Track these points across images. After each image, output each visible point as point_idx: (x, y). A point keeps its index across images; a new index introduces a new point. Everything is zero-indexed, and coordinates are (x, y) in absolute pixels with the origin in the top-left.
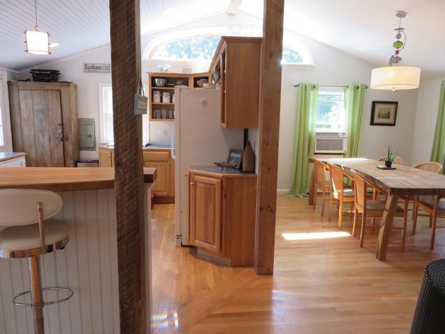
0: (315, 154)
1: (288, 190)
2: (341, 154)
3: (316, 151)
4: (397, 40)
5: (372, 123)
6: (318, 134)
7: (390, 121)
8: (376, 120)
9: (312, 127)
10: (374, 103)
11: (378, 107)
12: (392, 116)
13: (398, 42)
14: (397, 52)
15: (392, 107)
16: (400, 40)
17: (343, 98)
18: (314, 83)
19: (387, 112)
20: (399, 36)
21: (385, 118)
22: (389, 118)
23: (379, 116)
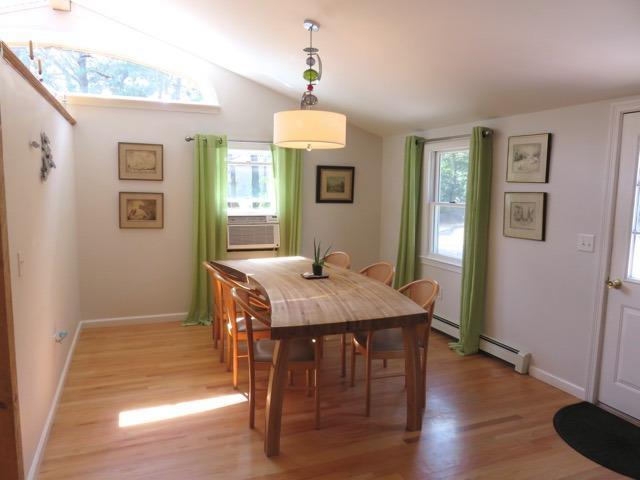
0: (229, 251)
1: (186, 313)
2: (271, 249)
3: (230, 247)
4: (308, 67)
5: (319, 200)
6: (232, 218)
7: (345, 195)
8: (325, 195)
9: (221, 208)
10: (320, 169)
11: (325, 174)
12: (347, 188)
13: (311, 70)
14: (310, 88)
15: (347, 175)
16: (313, 68)
17: (270, 161)
18: (219, 134)
19: (339, 183)
20: (311, 61)
21: (337, 191)
22: (343, 191)
23: (328, 189)
